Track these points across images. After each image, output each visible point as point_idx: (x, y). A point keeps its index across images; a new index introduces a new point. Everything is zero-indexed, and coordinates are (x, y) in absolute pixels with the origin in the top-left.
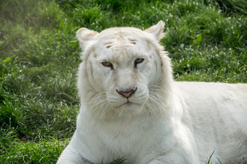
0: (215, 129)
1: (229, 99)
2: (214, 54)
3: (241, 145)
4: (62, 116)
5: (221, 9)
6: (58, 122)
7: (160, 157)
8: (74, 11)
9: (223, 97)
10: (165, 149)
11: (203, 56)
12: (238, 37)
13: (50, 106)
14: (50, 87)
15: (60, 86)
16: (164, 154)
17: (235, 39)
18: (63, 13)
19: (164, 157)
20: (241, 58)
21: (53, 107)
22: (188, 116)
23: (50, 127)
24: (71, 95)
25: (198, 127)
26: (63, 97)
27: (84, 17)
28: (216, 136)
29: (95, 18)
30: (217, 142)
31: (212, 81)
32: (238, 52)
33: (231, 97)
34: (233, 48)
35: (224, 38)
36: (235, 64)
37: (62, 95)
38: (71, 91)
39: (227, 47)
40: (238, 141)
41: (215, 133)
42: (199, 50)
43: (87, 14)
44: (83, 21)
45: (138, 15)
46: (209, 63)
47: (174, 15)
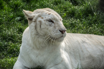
0: (80, 54)
1: (85, 42)
2: (72, 22)
3: (91, 61)
4: (11, 47)
5: (71, 2)
6: (10, 50)
7: (55, 66)
8: (10, 2)
9: (83, 41)
10: (57, 63)
11: (67, 22)
12: (81, 14)
13: (6, 43)
14: (4, 35)
15: (9, 35)
16: (57, 65)
17: (80, 16)
18: (5, 3)
19: (57, 66)
20: (83, 23)
21: (7, 44)
22: (68, 48)
23: (6, 52)
24: (14, 38)
25: (72, 53)
26: (10, 39)
27: (15, 4)
28: (80, 57)
29: (20, 5)
30: (80, 60)
31: (72, 33)
32: (81, 21)
33: (86, 41)
34: (79, 19)
35: (75, 15)
36: (81, 26)
37: (10, 38)
38: (14, 37)
39: (76, 18)
40: (90, 60)
41: (80, 56)
42: (66, 20)
43: (16, 4)
44: (14, 6)
45: (38, 4)
46: (70, 25)
47: (53, 4)
